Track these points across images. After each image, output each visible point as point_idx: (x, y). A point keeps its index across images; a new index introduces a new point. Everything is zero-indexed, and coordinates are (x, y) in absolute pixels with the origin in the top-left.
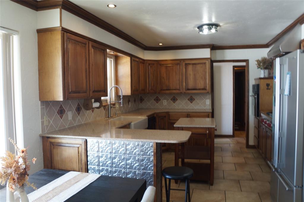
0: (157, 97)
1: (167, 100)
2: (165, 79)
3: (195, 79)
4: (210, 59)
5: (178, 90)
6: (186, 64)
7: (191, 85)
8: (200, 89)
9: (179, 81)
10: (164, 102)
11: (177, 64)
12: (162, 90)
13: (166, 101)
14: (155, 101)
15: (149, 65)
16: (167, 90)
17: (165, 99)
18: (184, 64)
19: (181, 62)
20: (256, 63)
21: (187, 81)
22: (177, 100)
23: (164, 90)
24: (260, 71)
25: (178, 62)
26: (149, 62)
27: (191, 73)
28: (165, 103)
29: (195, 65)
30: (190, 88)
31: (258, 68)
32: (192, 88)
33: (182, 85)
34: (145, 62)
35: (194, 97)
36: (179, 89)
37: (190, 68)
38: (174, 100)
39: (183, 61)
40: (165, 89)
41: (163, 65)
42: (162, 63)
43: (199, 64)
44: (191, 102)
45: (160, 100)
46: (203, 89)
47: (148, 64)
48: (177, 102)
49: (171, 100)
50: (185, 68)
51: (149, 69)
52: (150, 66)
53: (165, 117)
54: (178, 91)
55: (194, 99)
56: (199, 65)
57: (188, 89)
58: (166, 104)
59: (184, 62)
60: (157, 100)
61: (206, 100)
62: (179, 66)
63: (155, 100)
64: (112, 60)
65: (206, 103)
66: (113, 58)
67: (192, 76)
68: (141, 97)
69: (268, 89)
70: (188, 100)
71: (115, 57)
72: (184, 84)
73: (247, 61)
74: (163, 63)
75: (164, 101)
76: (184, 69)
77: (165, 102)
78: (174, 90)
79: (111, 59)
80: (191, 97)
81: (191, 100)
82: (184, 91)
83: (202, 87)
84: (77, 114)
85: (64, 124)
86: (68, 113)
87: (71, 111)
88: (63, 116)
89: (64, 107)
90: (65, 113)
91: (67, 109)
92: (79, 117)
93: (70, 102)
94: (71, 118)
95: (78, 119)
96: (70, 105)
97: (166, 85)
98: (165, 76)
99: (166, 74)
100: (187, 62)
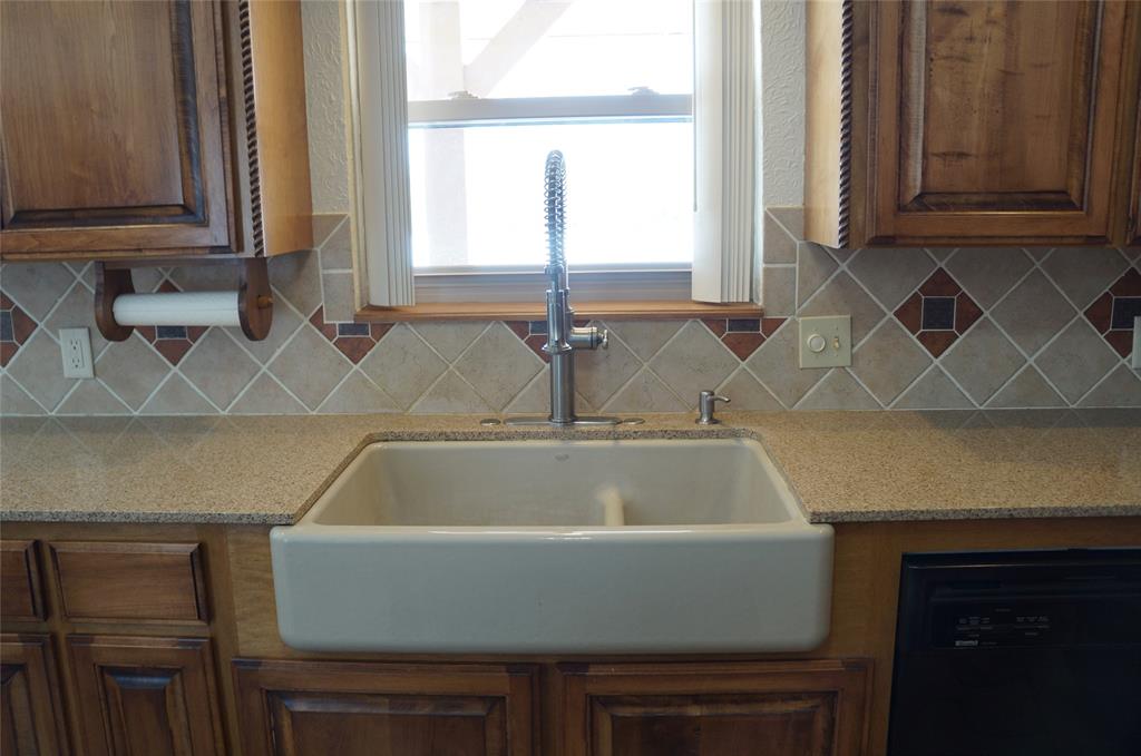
84: (154, 349)
85: (30, 395)
86: (56, 339)
87: (84, 327)
88: (17, 348)
89: (17, 303)
90: (36, 336)
91: (49, 316)
92: (175, 369)
93: (79, 278)
94: (87, 371)
95: (166, 379)
96: (74, 289)
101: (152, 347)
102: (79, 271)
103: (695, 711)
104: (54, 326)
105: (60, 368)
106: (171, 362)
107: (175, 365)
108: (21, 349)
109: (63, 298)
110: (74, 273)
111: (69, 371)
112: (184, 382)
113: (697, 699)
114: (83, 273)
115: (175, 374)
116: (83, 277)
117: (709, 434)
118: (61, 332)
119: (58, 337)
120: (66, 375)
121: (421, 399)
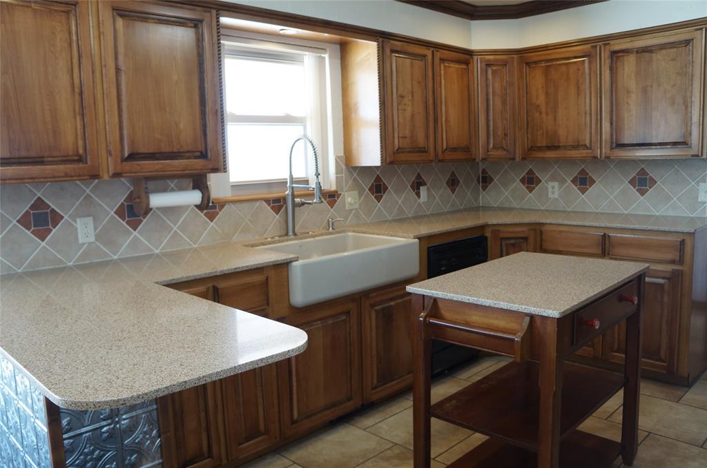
0: (529, 172)
1: (562, 182)
2: (544, 111)
5: (585, 147)
6: (614, 53)
7: (631, 128)
10: (550, 190)
12: (533, 148)
13: (556, 184)
14: (524, 184)
15: (488, 66)
16: (549, 148)
17: (553, 178)
18: (605, 55)
19: (596, 47)
21: (617, 116)
22: (593, 182)
23: (540, 149)
26: (487, 57)
27: (632, 85)
28: (553, 193)
29: (646, 55)
30: (626, 142)
32: (635, 142)
33: (599, 132)
34: (475, 57)
35: (652, 173)
36: (588, 144)
37: (629, 65)
38: (583, 182)
39: (605, 45)
40: (544, 144)
41: (536, 63)
42: (534, 57)
43: (662, 47)
44: (642, 193)
45: (538, 181)
46: (676, 144)
47: (484, 66)
48: (592, 190)
49: (574, 181)
50: (611, 69)
51: (487, 79)
52: (489, 71)
53: (526, 239)
54: (583, 153)
55: (653, 182)
56: (664, 52)
58: (556, 196)
59: (607, 47)
60: (531, 181)
61: (697, 185)
62: (591, 63)
63: (522, 181)
64: (326, 56)
65: (697, 197)
66: (328, 49)
67: (634, 96)
68: (484, 171)
70: (632, 182)
71: (338, 47)
72: (606, 126)
74: (535, 59)
75: (551, 184)
76: (608, 71)
77: (553, 187)
78: (574, 147)
79: (323, 55)
80: (643, 172)
81: (642, 182)
82: (607, 150)
83: (674, 136)
84: (126, 224)
85: (57, 255)
86: (74, 224)
87: (90, 216)
88: (52, 230)
89: (52, 206)
90: (63, 223)
91: (71, 212)
92: (135, 233)
93: (88, 191)
94: (92, 239)
95: (130, 239)
96: (85, 197)
97: (547, 132)
98: (541, 100)
99: (547, 94)
100: (617, 48)
101: (124, 223)
102: (87, 188)
103: (392, 303)
104: (74, 217)
105: (77, 239)
106: (133, 229)
107: (135, 230)
108: (54, 231)
109: (79, 202)
110: (85, 188)
111: (82, 239)
112: (140, 239)
113: (392, 299)
114: (90, 188)
115: (135, 235)
116: (90, 191)
117: (331, 233)
118: (78, 220)
119: (76, 222)
120: (80, 242)
121: (236, 235)
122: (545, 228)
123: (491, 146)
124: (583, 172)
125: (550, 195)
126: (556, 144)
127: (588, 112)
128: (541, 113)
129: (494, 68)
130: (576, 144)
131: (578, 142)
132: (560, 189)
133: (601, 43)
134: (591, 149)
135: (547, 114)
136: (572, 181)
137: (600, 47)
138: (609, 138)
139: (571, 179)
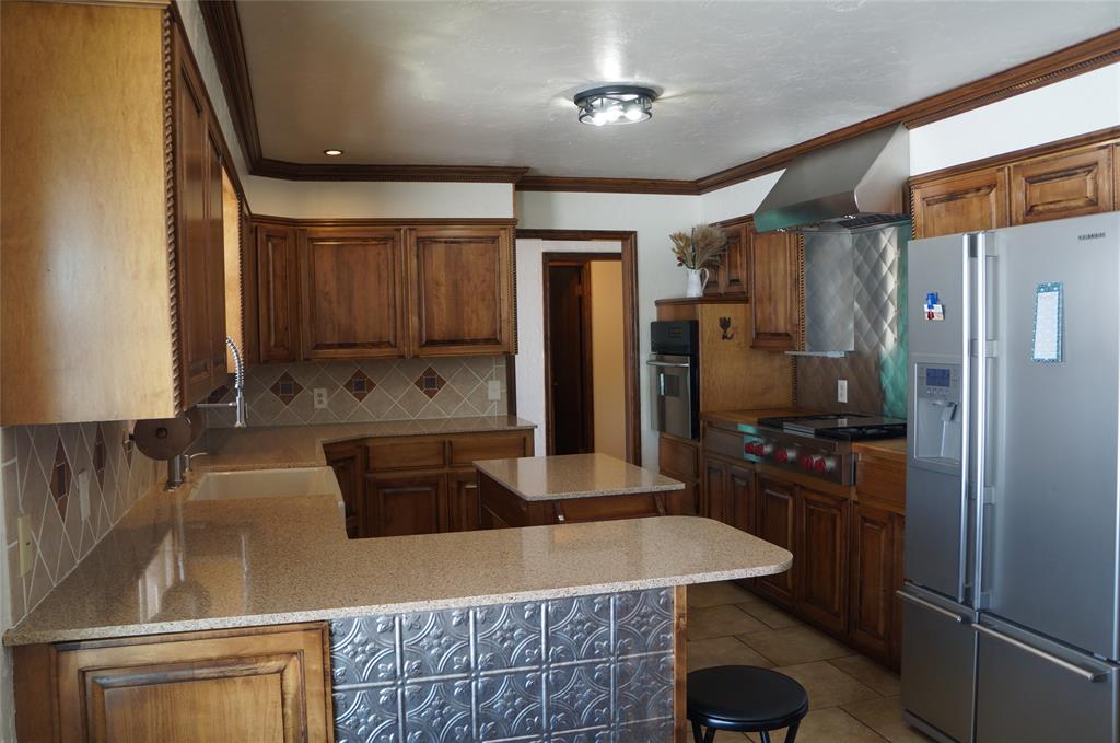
0: (286, 377)
1: (332, 388)
2: (334, 299)
3: (457, 302)
4: (513, 222)
5: (389, 344)
6: (420, 240)
7: (442, 324)
8: (474, 342)
9: (392, 311)
10: (316, 399)
11: (384, 240)
13: (324, 391)
14: (277, 394)
15: (269, 237)
16: (340, 346)
17: (319, 384)
18: (411, 240)
19: (399, 230)
20: (673, 245)
21: (426, 309)
22: (372, 385)
23: (329, 346)
24: (687, 274)
25: (386, 231)
26: (270, 226)
27: (442, 276)
28: (320, 402)
29: (456, 248)
30: (437, 338)
31: (680, 265)
32: (446, 339)
33: (405, 327)
34: (254, 225)
35: (441, 372)
36: (392, 341)
37: (437, 256)
38: (360, 386)
39: (410, 230)
40: (336, 341)
41: (322, 239)
43: (469, 240)
44: (431, 394)
45: (299, 389)
46: (487, 341)
47: (264, 238)
48: (371, 396)
49: (348, 386)
50: (418, 257)
51: (268, 255)
52: (270, 245)
54: (386, 351)
55: (442, 382)
56: (473, 246)
57: (431, 343)
58: (325, 405)
59: (414, 232)
60: (287, 389)
61: (486, 381)
62: (393, 248)
65: (487, 397)
67: (443, 289)
69: (724, 337)
70: (419, 384)
72: (414, 320)
73: (628, 237)
74: (320, 235)
75: (316, 391)
76: (415, 261)
77: (320, 395)
78: (374, 345)
80: (430, 372)
81: (430, 384)
82: (414, 348)
83: (485, 333)
97: (339, 325)
98: (332, 286)
99: (338, 279)
100: (424, 234)
122: (370, 444)
123: (273, 343)
124: (359, 374)
125: (317, 406)
126: (352, 341)
127: (392, 304)
128: (330, 302)
129: (275, 242)
130: (377, 340)
131: (381, 338)
132: (329, 397)
133: (405, 227)
134: (395, 347)
135: (339, 303)
136: (345, 386)
137: (405, 232)
138: (416, 334)
139: (344, 383)
